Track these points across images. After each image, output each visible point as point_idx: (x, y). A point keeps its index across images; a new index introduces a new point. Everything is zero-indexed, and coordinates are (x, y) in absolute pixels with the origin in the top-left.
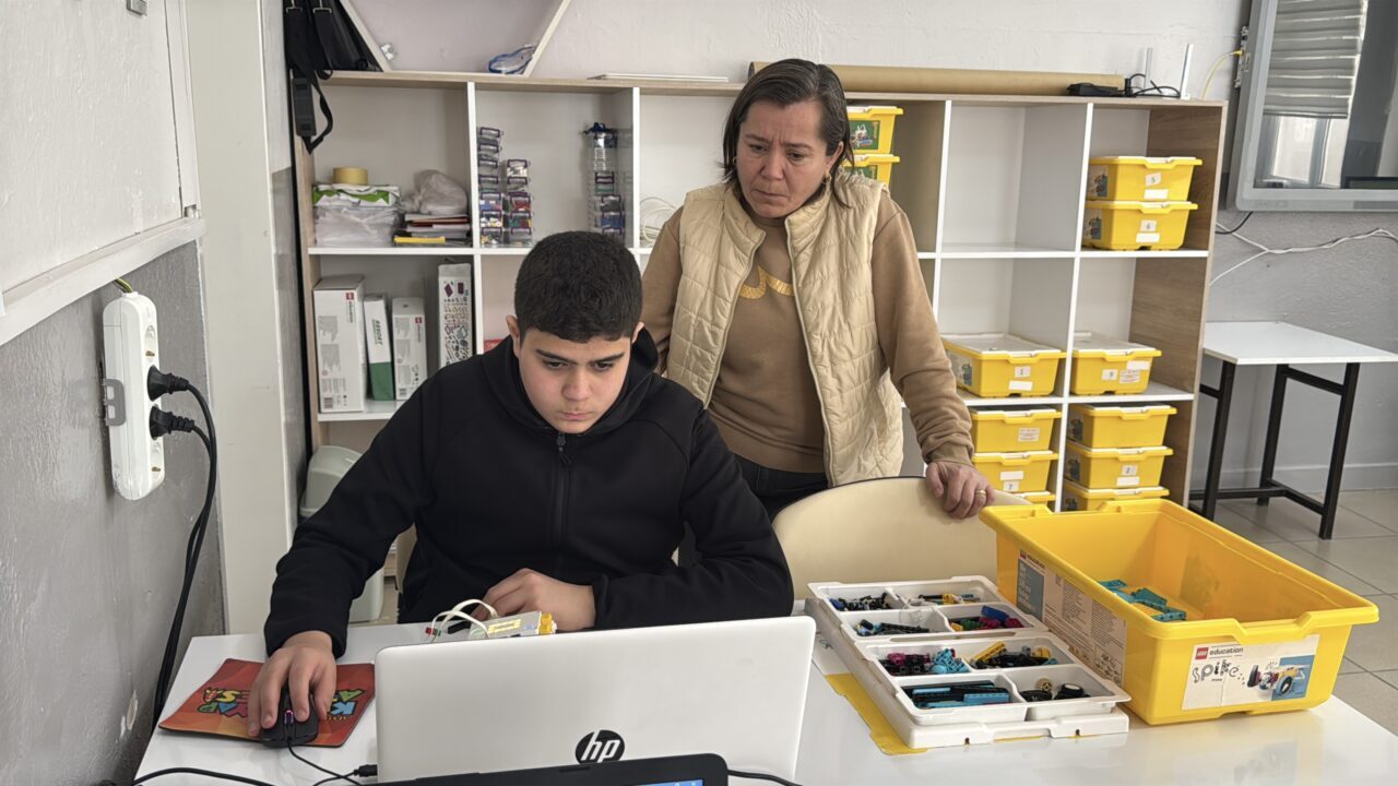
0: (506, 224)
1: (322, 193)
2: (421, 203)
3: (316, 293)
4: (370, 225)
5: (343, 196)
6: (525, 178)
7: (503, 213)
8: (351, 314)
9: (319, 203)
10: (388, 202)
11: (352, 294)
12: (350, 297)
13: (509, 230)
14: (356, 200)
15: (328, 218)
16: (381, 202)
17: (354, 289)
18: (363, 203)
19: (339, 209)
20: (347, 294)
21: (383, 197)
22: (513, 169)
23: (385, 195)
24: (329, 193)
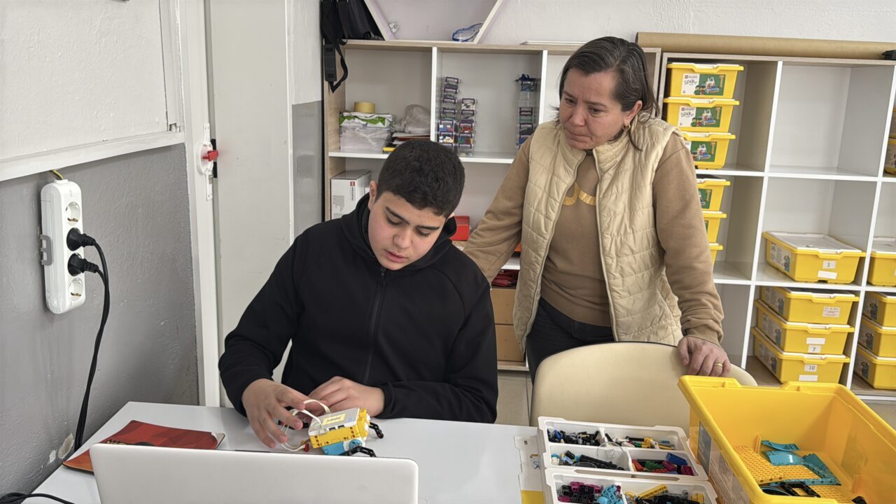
0: (456, 141)
1: (344, 118)
2: (405, 126)
3: (332, 180)
4: (372, 139)
5: (356, 120)
6: (473, 111)
7: (454, 133)
8: (353, 195)
9: (343, 124)
10: (384, 124)
11: (354, 183)
12: (353, 184)
13: (457, 145)
14: (365, 123)
15: (347, 134)
16: (380, 124)
17: (355, 179)
18: (369, 125)
19: (354, 129)
20: (351, 183)
21: (381, 121)
22: (466, 105)
23: (383, 120)
24: (349, 118)
